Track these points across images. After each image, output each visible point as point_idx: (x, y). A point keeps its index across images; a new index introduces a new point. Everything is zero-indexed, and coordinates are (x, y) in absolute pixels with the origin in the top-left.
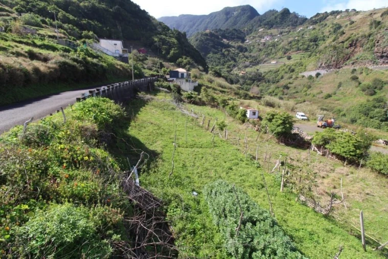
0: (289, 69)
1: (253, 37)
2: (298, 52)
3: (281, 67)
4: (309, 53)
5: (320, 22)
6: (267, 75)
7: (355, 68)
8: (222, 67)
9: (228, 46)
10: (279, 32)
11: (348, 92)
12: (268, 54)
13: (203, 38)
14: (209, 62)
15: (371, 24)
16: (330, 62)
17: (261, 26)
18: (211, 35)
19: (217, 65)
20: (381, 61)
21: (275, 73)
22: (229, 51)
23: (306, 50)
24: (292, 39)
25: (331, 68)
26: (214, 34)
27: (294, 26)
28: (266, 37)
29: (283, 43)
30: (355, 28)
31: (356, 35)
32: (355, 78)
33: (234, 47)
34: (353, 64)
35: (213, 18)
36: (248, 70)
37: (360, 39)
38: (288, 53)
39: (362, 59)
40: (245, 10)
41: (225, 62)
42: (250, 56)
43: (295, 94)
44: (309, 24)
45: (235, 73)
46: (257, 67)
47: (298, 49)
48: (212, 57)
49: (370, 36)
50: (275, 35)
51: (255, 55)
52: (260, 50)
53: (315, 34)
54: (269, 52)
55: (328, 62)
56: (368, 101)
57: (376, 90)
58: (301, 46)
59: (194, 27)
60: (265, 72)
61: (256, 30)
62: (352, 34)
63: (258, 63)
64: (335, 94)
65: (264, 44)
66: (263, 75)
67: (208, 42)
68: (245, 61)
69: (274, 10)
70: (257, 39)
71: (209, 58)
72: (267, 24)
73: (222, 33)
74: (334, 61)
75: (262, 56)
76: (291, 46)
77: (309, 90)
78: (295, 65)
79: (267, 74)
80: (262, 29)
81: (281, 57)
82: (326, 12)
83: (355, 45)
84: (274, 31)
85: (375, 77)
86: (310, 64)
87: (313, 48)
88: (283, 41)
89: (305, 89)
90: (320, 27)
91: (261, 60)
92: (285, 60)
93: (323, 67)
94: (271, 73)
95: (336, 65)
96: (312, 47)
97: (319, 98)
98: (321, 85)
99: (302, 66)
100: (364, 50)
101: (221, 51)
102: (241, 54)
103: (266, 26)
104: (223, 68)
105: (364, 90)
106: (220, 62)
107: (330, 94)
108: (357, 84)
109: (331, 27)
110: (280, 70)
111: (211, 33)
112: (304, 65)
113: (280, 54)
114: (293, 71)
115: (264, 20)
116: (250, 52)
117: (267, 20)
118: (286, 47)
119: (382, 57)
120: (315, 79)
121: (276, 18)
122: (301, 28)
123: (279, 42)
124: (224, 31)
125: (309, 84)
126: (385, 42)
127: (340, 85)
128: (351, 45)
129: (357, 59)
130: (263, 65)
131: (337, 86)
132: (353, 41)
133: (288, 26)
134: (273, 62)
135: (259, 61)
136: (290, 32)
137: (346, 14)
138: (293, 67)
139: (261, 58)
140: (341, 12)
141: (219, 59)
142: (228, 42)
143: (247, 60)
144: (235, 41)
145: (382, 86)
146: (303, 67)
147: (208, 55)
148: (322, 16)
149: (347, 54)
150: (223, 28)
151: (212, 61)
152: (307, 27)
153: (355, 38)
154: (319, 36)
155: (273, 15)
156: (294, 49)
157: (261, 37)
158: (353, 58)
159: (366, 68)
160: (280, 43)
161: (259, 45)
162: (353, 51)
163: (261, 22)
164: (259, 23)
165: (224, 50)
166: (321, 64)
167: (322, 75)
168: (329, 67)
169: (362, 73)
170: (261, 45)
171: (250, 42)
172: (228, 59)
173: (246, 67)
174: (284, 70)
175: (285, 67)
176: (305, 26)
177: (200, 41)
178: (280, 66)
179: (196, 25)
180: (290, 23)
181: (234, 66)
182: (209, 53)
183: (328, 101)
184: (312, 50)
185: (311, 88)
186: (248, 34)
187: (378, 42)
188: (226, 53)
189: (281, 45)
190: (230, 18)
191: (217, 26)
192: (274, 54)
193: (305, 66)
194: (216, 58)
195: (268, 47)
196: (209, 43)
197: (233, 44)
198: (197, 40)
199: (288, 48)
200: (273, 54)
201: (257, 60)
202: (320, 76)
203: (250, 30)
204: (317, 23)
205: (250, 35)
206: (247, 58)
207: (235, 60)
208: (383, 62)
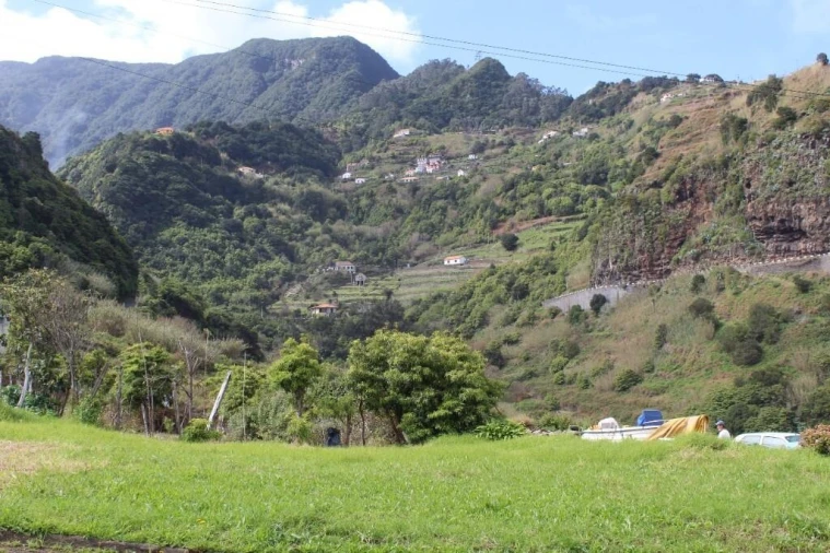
0: (510, 285)
1: (372, 159)
2: (543, 220)
3: (481, 278)
4: (581, 224)
5: (613, 114)
6: (424, 315)
7: (702, 273)
8: (230, 282)
9: (259, 194)
10: (473, 143)
11: (690, 357)
12: (433, 230)
13: (141, 161)
14: (169, 260)
15: (724, 128)
16: (631, 255)
17: (400, 118)
18: (180, 145)
19: (209, 276)
20: (770, 245)
21: (458, 302)
22: (261, 214)
23: (571, 212)
24: (519, 171)
25: (638, 277)
26: (192, 143)
27: (529, 123)
28: (421, 163)
29: (484, 186)
30: (688, 137)
31: (688, 163)
32: (702, 309)
33: (284, 199)
34: (696, 258)
35: (199, 77)
36: (346, 294)
37: (701, 176)
38: (508, 224)
39: (717, 243)
40: (336, 55)
41: (244, 262)
42: (359, 235)
43: (526, 383)
44: (575, 119)
45: (293, 308)
46: (389, 282)
47: (543, 212)
48: (183, 241)
49: (726, 163)
50: (459, 156)
51: (379, 231)
52: (400, 211)
53: (599, 156)
54: (435, 219)
55: (626, 255)
56: (739, 383)
57: (762, 344)
58: (549, 197)
59: (111, 112)
60: (416, 302)
61: (381, 135)
62: (681, 158)
63: (394, 263)
64: (651, 370)
65: (414, 188)
66: (407, 313)
67: (161, 175)
68: (337, 256)
69: (447, 63)
70: (386, 168)
71: (167, 244)
72: (426, 112)
73: (232, 139)
74: (641, 251)
75: (409, 238)
76: (513, 198)
77: (572, 363)
78: (530, 272)
79: (427, 308)
80: (407, 132)
81: (482, 242)
82: (627, 81)
83: (691, 195)
84: (453, 140)
85: (756, 299)
86: (580, 264)
87: (594, 205)
88: (485, 179)
89: (560, 359)
90: (613, 132)
91: (403, 251)
92: (495, 253)
93: (612, 274)
94: (440, 303)
95: (652, 265)
96: (589, 202)
97: (602, 390)
98: (610, 343)
99: (554, 272)
100: (722, 213)
101: (229, 213)
102: (317, 228)
103: (421, 120)
104: (237, 289)
105: (729, 349)
106: (219, 264)
107: (636, 370)
108: (710, 327)
109: (647, 133)
110: (477, 291)
111: (177, 138)
112: (560, 271)
113: (477, 226)
114: (523, 293)
115: (413, 96)
116: (359, 222)
117: (424, 98)
118: (498, 202)
119: (768, 233)
120: (591, 319)
121: (456, 91)
122: (552, 133)
123: (472, 182)
124: (243, 132)
125: (572, 339)
126: (764, 185)
127: (662, 336)
128: (681, 196)
129: (705, 241)
130: (413, 272)
131: (653, 341)
132: (684, 183)
133: (509, 121)
134: (454, 260)
135: (397, 257)
136: (512, 144)
137: (689, 90)
138: (522, 279)
139: (404, 244)
140: (675, 82)
141: (214, 248)
142: (260, 176)
143: (344, 253)
144: (291, 174)
145: (778, 331)
146: (557, 278)
147: (166, 234)
148: (616, 92)
149: (678, 226)
150: (241, 122)
151: (183, 258)
152: (570, 132)
153: (687, 171)
154: (611, 164)
155: (446, 79)
156: (528, 211)
157: (404, 162)
158: (695, 240)
159: (732, 271)
160: (477, 186)
161: (392, 191)
162: (690, 215)
163: (401, 106)
164: (392, 107)
165: (238, 211)
166: (605, 265)
167: (613, 303)
168: (629, 272)
169: (721, 289)
170: (402, 191)
171: (359, 181)
172: (262, 250)
173: (341, 280)
174: (489, 289)
175: (494, 280)
176: (563, 126)
177: (126, 171)
178: (474, 278)
179: (120, 103)
180: (514, 112)
181: (288, 278)
182: (169, 224)
183: (629, 397)
184: (590, 214)
185: (581, 356)
186: (350, 150)
187: (749, 186)
188: (250, 223)
189: (479, 194)
190: (273, 81)
191: (218, 110)
192: (457, 229)
193: (565, 274)
194: (203, 243)
195: (429, 202)
196: (167, 181)
197: (283, 188)
198: (111, 169)
199: (507, 204)
200: (451, 227)
201: (389, 252)
202: (605, 308)
203: (360, 133)
204: (602, 116)
205: (359, 153)
206: (344, 243)
207: (292, 256)
208: (777, 251)
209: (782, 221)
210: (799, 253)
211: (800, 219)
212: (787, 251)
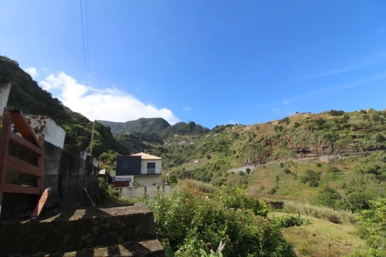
0: (215, 167)
1: (170, 141)
2: (214, 152)
3: (206, 165)
6: (195, 174)
12: (189, 155)
16: (255, 158)
20: (299, 155)
21: (202, 171)
26: (134, 136)
28: (182, 141)
29: (198, 146)
32: (288, 171)
34: (276, 159)
36: (174, 169)
37: (272, 139)
42: (172, 156)
46: (183, 166)
50: (189, 140)
51: (177, 155)
52: (181, 151)
54: (189, 152)
55: (253, 158)
58: (215, 147)
60: (193, 171)
61: (171, 136)
62: (264, 136)
63: (182, 162)
64: (278, 188)
65: (183, 146)
66: (192, 173)
70: (174, 142)
72: (180, 131)
74: (258, 158)
75: (184, 157)
79: (195, 172)
80: (177, 135)
83: (270, 144)
84: (187, 137)
86: (232, 161)
88: (198, 144)
91: (184, 160)
93: (250, 163)
94: (198, 171)
99: (225, 164)
100: (280, 148)
103: (180, 133)
107: (274, 188)
110: (206, 168)
111: (131, 135)
112: (227, 163)
113: (199, 154)
114: (218, 168)
116: (171, 153)
118: (203, 149)
119: (298, 152)
120: (247, 174)
123: (195, 145)
128: (267, 144)
130: (187, 164)
132: (268, 141)
134: (196, 161)
138: (218, 165)
139: (183, 158)
142: (148, 144)
143: (170, 160)
144: (154, 143)
146: (227, 165)
149: (267, 152)
153: (268, 138)
155: (183, 126)
157: (178, 141)
160: (197, 146)
161: (178, 147)
162: (270, 149)
166: (247, 161)
168: (254, 163)
170: (180, 147)
171: (169, 145)
173: (171, 166)
174: (209, 168)
175: (210, 165)
178: (204, 165)
186: (164, 139)
187: (289, 141)
189: (198, 148)
190: (145, 126)
193: (229, 164)
195: (187, 149)
197: (154, 146)
199: (205, 149)
200: (193, 154)
201: (181, 160)
202: (251, 172)
203: (167, 135)
205: (167, 139)
206: (170, 158)
208: (302, 157)
209: (303, 149)
210: (309, 157)
211: (309, 148)
212: (305, 156)
